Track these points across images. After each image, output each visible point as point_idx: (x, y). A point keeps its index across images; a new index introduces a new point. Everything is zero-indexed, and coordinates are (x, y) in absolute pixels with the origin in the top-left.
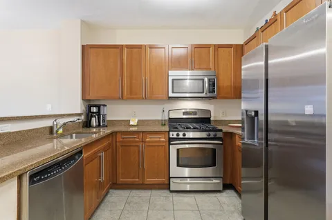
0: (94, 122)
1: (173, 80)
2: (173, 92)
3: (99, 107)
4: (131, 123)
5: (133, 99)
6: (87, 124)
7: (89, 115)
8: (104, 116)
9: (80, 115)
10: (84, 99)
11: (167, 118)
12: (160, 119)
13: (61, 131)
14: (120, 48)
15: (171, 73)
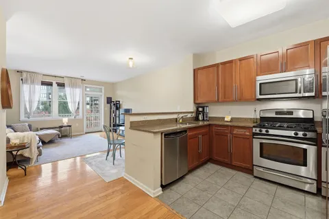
0: (201, 117)
1: (260, 84)
2: (260, 94)
3: (203, 108)
4: (226, 119)
5: (226, 101)
6: (197, 119)
7: (198, 112)
8: (207, 113)
9: (192, 112)
10: (195, 103)
11: (258, 117)
12: (252, 117)
13: (181, 121)
14: (217, 65)
15: (259, 78)
